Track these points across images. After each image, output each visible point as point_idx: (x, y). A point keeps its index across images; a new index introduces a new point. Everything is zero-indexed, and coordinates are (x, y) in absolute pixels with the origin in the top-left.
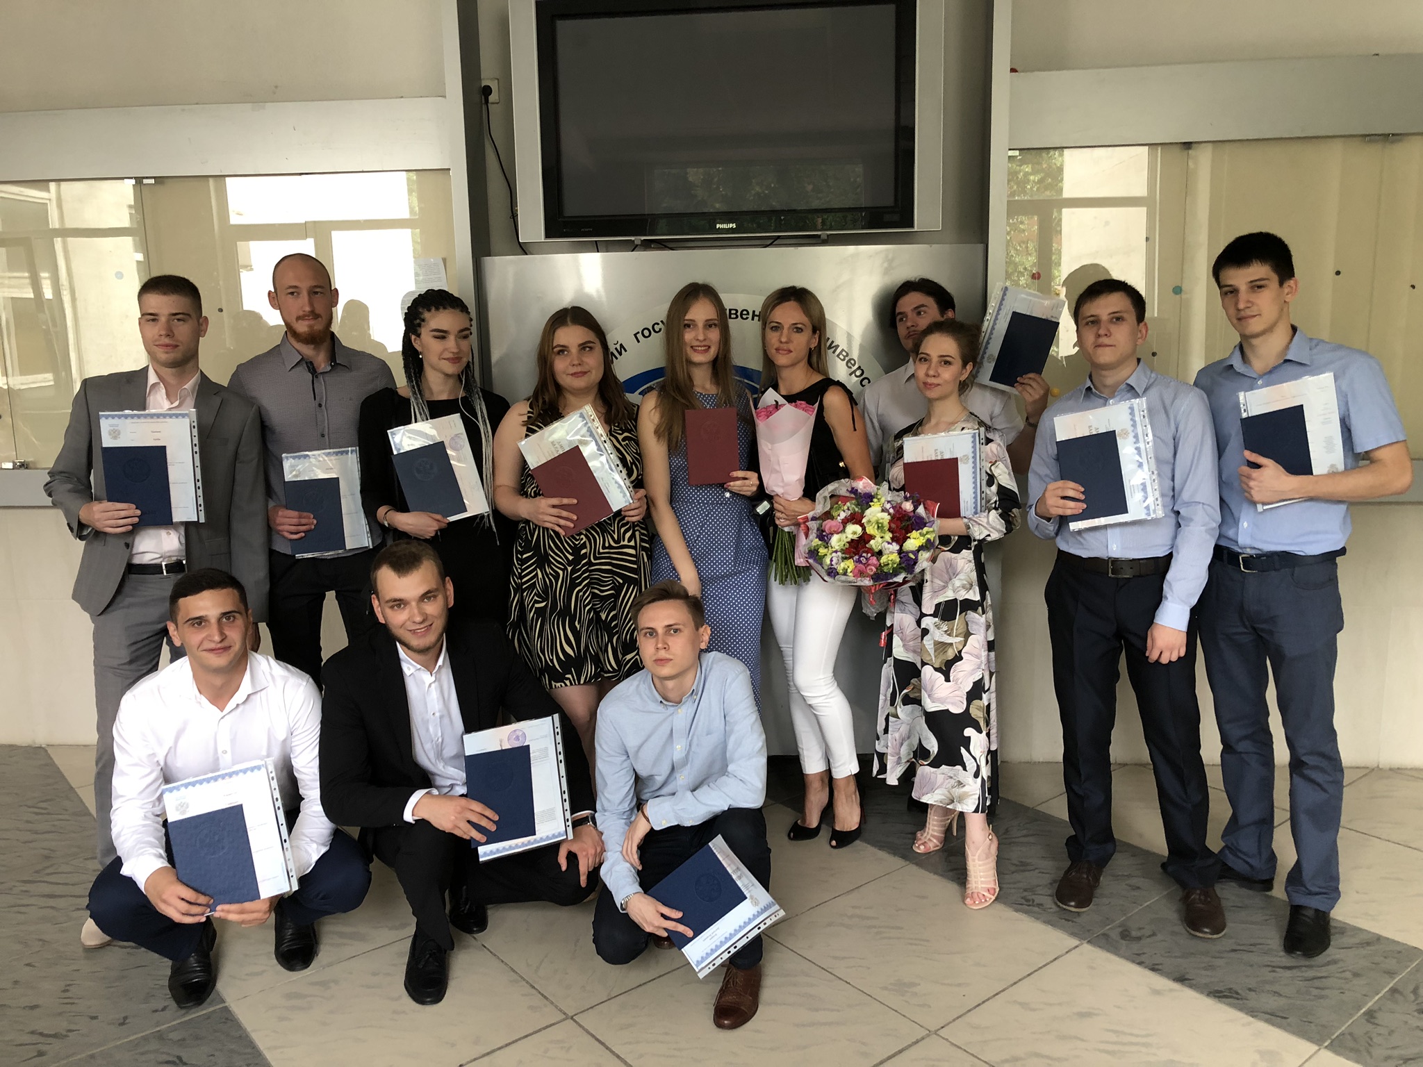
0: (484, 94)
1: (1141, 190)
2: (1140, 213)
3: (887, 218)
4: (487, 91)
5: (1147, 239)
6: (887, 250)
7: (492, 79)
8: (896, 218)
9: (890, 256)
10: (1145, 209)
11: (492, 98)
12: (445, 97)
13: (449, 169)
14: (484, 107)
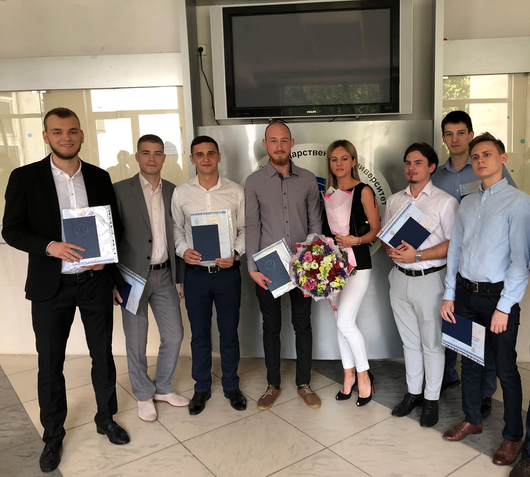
0: (199, 51)
1: (505, 95)
2: (505, 106)
3: (387, 108)
4: (201, 50)
5: (508, 117)
6: (387, 123)
7: (203, 44)
8: (391, 108)
9: (388, 126)
10: (507, 104)
11: (203, 53)
12: (180, 52)
13: (182, 86)
14: (199, 57)
